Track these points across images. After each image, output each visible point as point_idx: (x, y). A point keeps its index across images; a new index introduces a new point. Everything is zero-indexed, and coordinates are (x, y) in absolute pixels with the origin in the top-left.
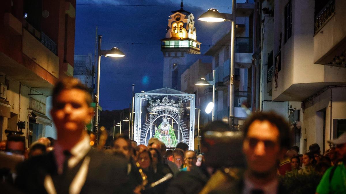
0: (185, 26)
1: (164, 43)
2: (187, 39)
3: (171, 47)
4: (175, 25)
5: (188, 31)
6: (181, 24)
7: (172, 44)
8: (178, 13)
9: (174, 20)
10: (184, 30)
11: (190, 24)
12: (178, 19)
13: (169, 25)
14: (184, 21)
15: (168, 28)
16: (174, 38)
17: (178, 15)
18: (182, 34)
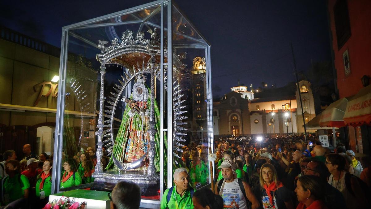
0: (201, 63)
1: (191, 73)
2: (203, 69)
3: (195, 74)
4: (196, 63)
5: (203, 65)
6: (200, 62)
7: (196, 73)
8: (197, 57)
9: (196, 61)
10: (201, 65)
11: (203, 62)
12: (198, 60)
13: (194, 64)
14: (201, 60)
15: (193, 65)
16: (196, 70)
17: (198, 58)
18: (200, 67)
